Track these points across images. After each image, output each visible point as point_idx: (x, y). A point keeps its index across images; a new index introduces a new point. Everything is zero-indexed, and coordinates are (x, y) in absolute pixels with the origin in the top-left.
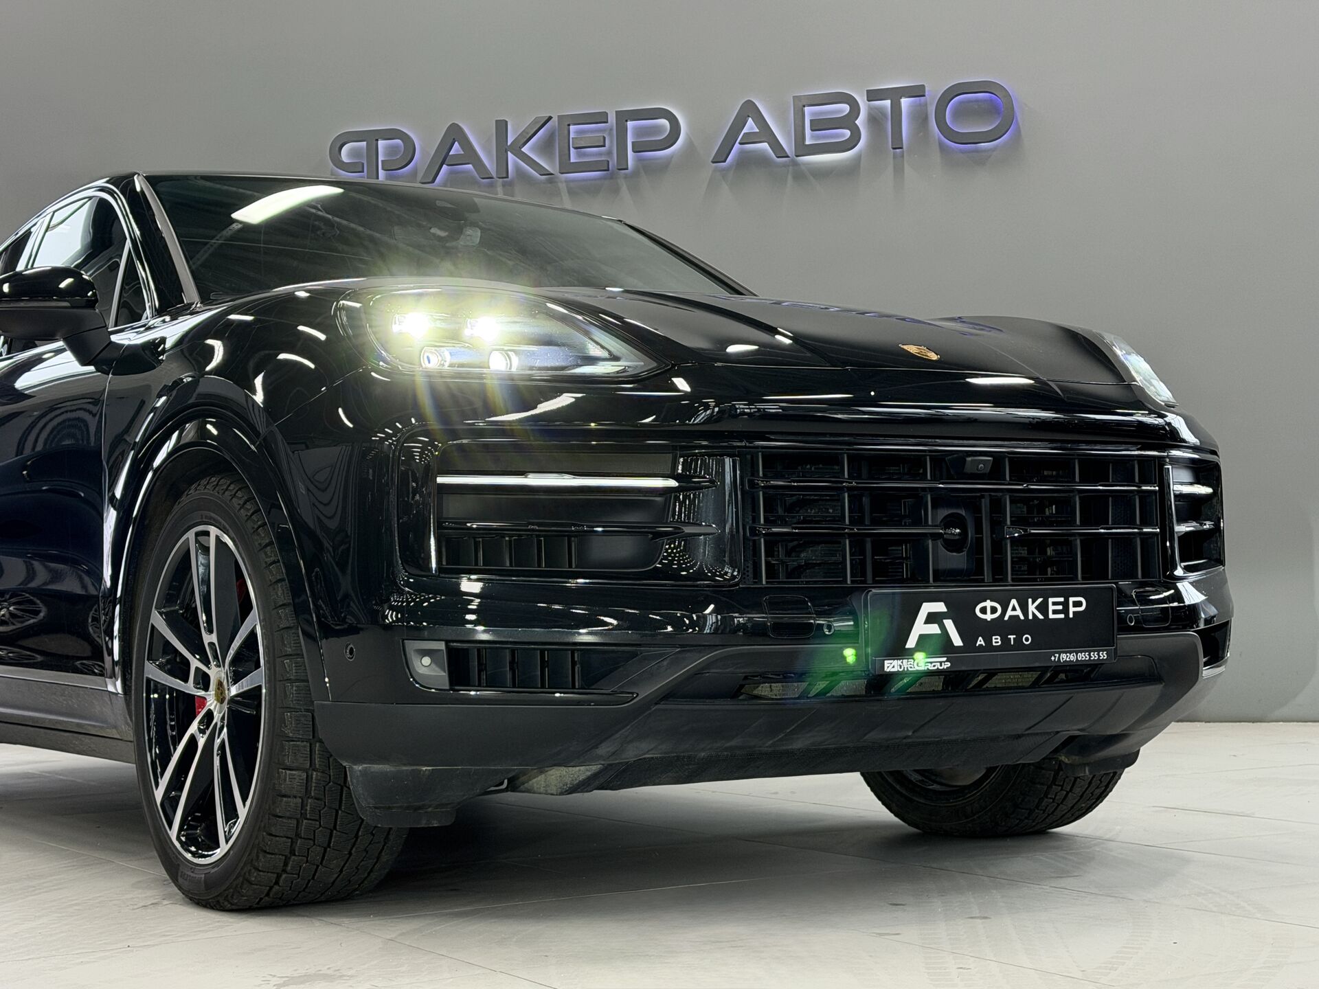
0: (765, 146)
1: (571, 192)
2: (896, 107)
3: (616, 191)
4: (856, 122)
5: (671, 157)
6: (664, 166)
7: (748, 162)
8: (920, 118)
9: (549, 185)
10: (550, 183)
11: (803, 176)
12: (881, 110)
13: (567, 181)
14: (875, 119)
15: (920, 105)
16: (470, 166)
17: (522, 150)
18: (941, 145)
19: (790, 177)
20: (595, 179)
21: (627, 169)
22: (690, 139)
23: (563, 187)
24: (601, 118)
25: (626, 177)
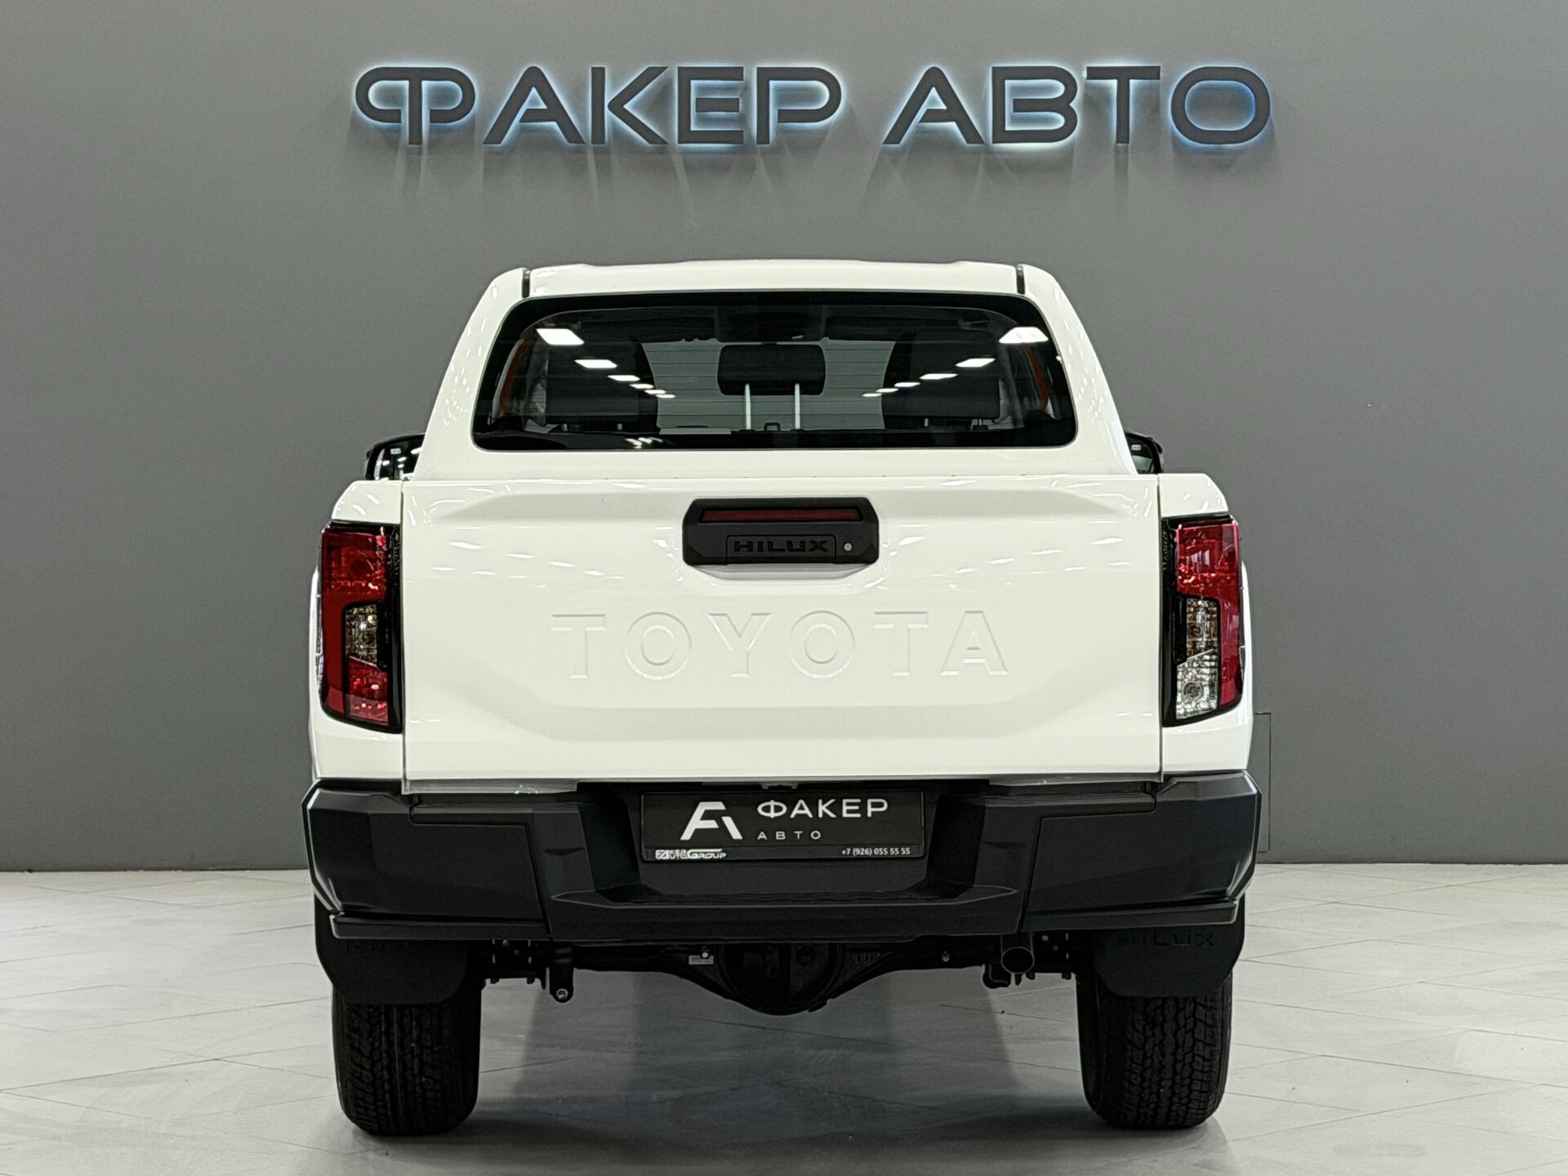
0: (953, 126)
1: (689, 168)
2: (1123, 90)
3: (751, 170)
4: (1072, 105)
6: (815, 143)
7: (928, 145)
8: (1152, 106)
9: (658, 155)
10: (660, 153)
11: (997, 167)
12: (1104, 93)
13: (685, 152)
14: (1095, 102)
15: (1150, 88)
16: (554, 125)
17: (626, 107)
18: (1176, 143)
20: (720, 152)
21: (768, 143)
22: (851, 108)
23: (677, 160)
24: (736, 73)
25: (764, 153)
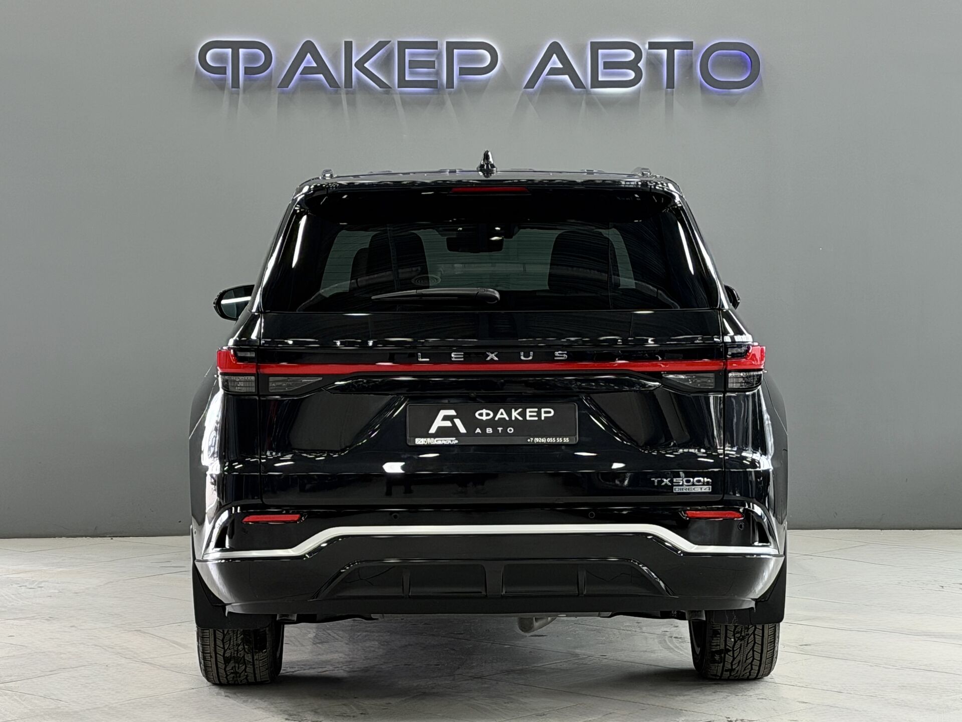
1: (404, 103)
3: (442, 104)
5: (488, 80)
6: (481, 88)
8: (688, 66)
9: (387, 95)
11: (593, 103)
13: (401, 93)
19: (583, 104)
22: (505, 68)
23: (397, 98)
25: (450, 94)
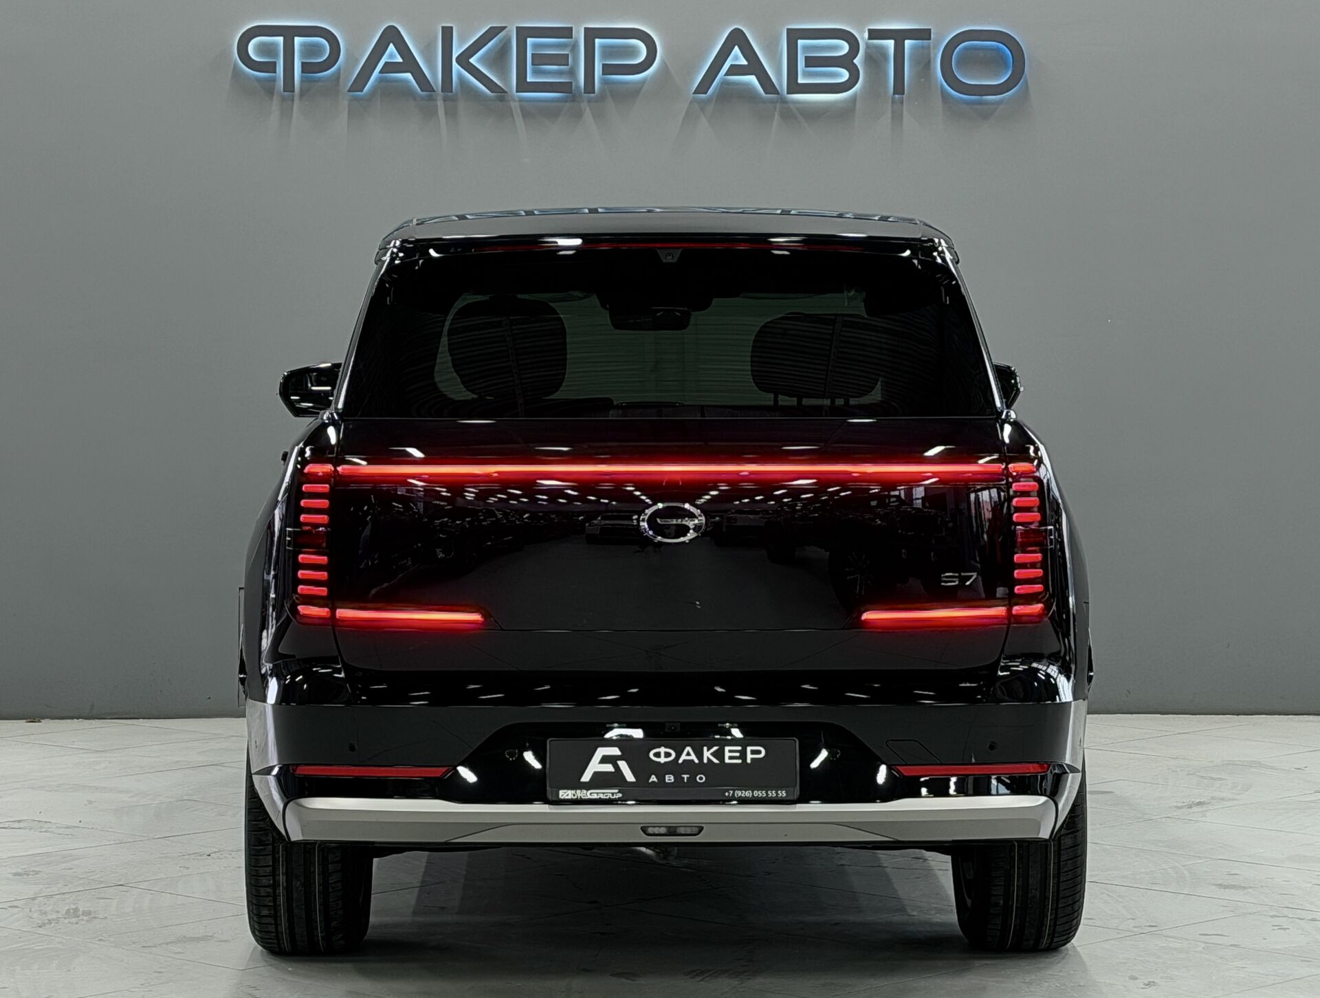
0: (752, 79)
1: (526, 114)
2: (899, 49)
3: (579, 115)
4: (855, 61)
6: (634, 92)
7: (730, 95)
8: (924, 63)
9: (500, 104)
10: (501, 101)
12: (882, 52)
13: (521, 100)
14: (875, 59)
15: (923, 47)
16: (408, 76)
17: (472, 60)
18: (944, 94)
19: (777, 116)
20: (553, 100)
21: (594, 93)
22: (665, 63)
23: (515, 106)
24: (567, 32)
25: (589, 101)
